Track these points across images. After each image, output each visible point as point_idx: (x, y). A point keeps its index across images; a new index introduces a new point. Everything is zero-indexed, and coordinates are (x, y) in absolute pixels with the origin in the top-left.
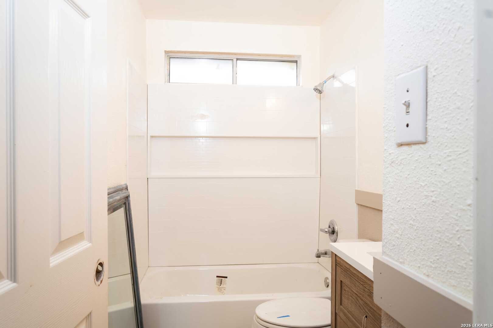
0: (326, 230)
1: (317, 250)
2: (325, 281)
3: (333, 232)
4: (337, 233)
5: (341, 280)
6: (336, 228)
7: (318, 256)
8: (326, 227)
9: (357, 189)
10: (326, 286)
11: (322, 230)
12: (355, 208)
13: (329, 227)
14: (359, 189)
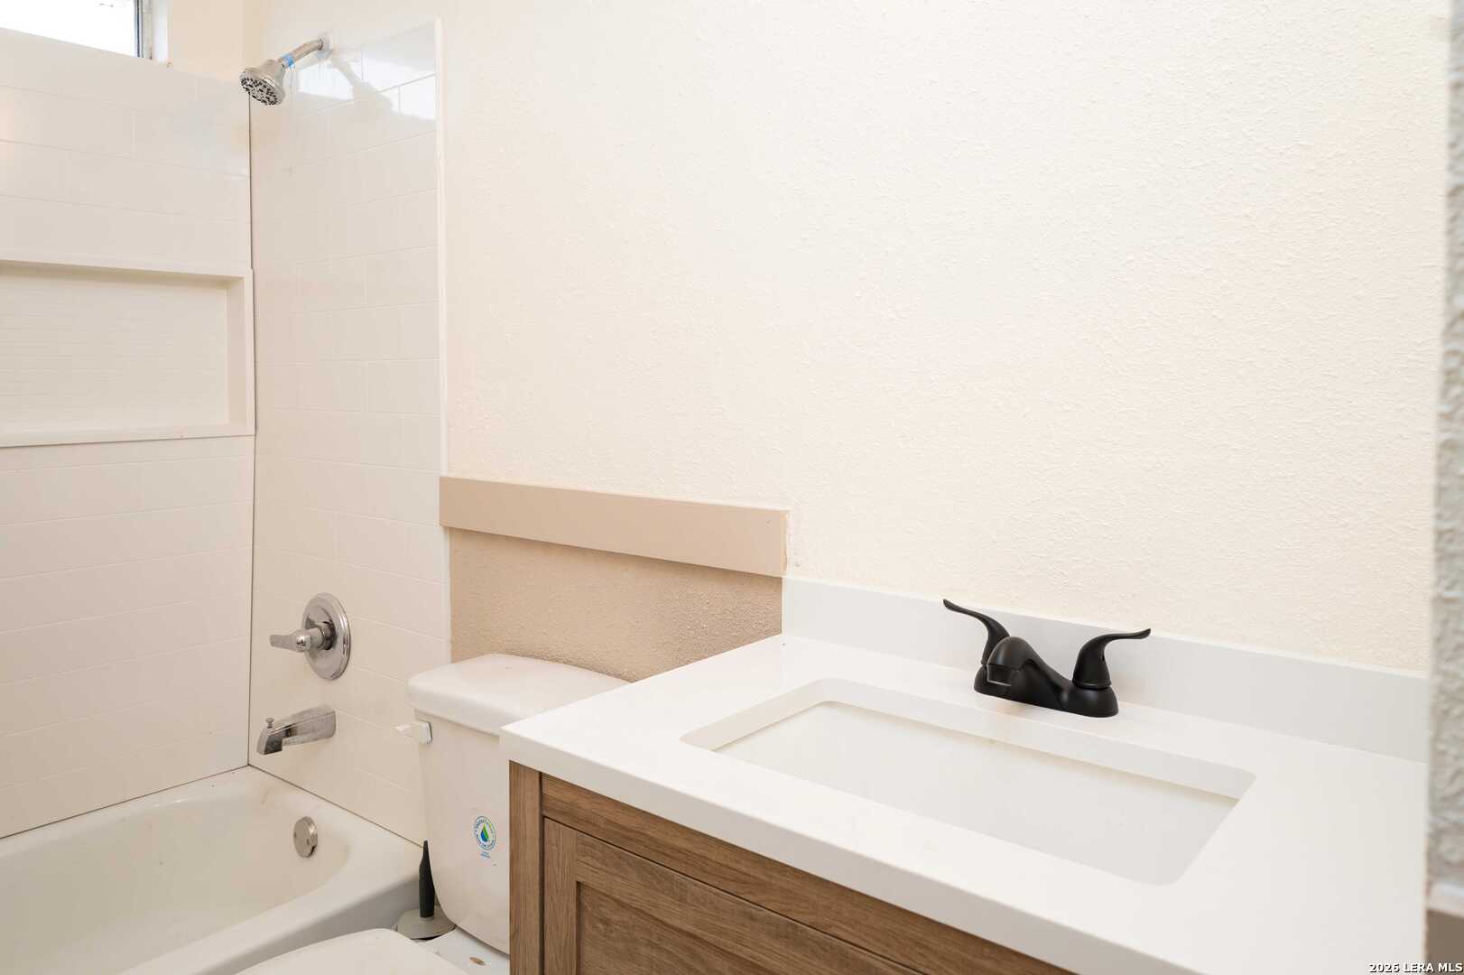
0: (302, 638)
1: (267, 725)
2: (295, 835)
3: (330, 640)
4: (347, 642)
5: (581, 880)
6: (342, 623)
7: (273, 746)
8: (292, 625)
9: (444, 474)
10: (301, 853)
11: (277, 641)
12: (440, 546)
13: (310, 624)
14: (452, 475)
